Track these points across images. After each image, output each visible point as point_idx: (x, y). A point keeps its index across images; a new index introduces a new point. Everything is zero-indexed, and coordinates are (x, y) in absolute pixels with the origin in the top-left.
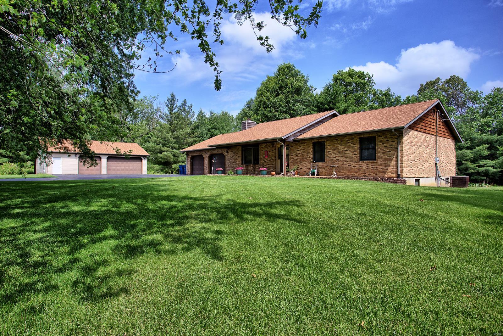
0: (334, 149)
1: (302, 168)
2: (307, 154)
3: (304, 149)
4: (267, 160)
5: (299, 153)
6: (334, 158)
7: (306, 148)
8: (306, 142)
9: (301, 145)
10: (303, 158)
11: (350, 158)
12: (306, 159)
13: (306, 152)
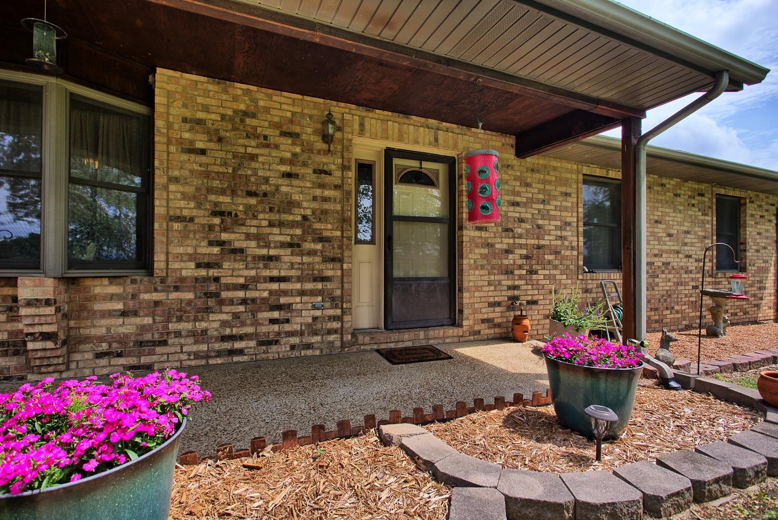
0: (657, 222)
1: (535, 302)
2: (560, 228)
3: (543, 202)
4: (258, 237)
5: (521, 220)
6: (656, 255)
7: (555, 198)
8: (555, 169)
9: (530, 177)
10: (539, 247)
11: (696, 261)
12: (557, 253)
13: (554, 218)
